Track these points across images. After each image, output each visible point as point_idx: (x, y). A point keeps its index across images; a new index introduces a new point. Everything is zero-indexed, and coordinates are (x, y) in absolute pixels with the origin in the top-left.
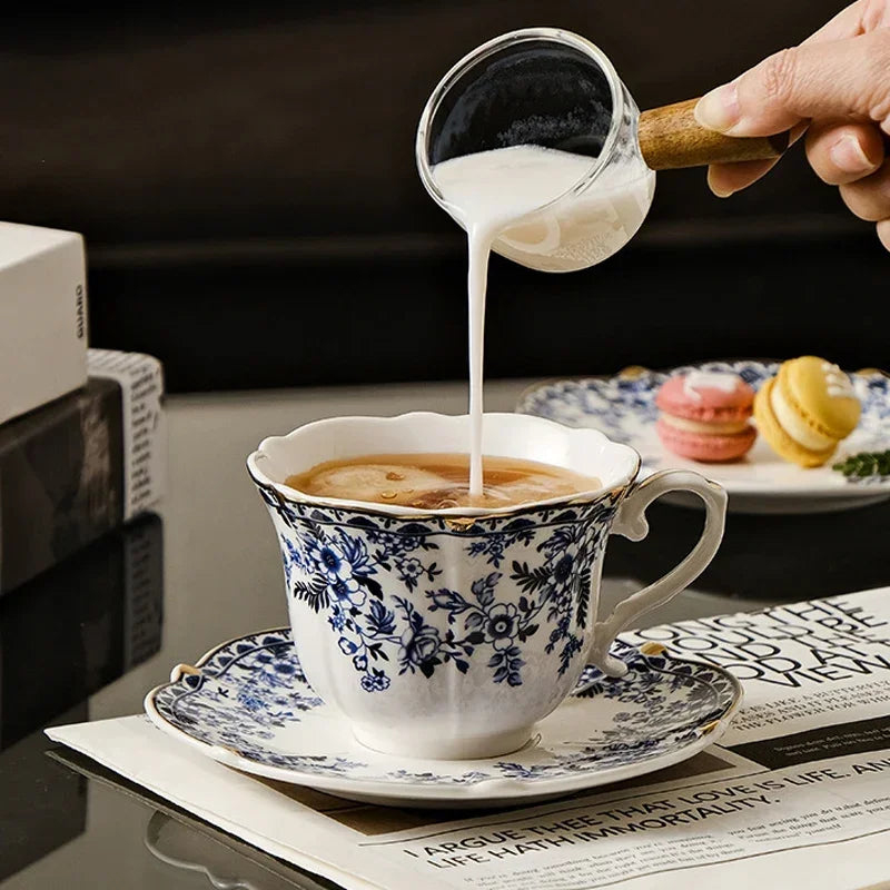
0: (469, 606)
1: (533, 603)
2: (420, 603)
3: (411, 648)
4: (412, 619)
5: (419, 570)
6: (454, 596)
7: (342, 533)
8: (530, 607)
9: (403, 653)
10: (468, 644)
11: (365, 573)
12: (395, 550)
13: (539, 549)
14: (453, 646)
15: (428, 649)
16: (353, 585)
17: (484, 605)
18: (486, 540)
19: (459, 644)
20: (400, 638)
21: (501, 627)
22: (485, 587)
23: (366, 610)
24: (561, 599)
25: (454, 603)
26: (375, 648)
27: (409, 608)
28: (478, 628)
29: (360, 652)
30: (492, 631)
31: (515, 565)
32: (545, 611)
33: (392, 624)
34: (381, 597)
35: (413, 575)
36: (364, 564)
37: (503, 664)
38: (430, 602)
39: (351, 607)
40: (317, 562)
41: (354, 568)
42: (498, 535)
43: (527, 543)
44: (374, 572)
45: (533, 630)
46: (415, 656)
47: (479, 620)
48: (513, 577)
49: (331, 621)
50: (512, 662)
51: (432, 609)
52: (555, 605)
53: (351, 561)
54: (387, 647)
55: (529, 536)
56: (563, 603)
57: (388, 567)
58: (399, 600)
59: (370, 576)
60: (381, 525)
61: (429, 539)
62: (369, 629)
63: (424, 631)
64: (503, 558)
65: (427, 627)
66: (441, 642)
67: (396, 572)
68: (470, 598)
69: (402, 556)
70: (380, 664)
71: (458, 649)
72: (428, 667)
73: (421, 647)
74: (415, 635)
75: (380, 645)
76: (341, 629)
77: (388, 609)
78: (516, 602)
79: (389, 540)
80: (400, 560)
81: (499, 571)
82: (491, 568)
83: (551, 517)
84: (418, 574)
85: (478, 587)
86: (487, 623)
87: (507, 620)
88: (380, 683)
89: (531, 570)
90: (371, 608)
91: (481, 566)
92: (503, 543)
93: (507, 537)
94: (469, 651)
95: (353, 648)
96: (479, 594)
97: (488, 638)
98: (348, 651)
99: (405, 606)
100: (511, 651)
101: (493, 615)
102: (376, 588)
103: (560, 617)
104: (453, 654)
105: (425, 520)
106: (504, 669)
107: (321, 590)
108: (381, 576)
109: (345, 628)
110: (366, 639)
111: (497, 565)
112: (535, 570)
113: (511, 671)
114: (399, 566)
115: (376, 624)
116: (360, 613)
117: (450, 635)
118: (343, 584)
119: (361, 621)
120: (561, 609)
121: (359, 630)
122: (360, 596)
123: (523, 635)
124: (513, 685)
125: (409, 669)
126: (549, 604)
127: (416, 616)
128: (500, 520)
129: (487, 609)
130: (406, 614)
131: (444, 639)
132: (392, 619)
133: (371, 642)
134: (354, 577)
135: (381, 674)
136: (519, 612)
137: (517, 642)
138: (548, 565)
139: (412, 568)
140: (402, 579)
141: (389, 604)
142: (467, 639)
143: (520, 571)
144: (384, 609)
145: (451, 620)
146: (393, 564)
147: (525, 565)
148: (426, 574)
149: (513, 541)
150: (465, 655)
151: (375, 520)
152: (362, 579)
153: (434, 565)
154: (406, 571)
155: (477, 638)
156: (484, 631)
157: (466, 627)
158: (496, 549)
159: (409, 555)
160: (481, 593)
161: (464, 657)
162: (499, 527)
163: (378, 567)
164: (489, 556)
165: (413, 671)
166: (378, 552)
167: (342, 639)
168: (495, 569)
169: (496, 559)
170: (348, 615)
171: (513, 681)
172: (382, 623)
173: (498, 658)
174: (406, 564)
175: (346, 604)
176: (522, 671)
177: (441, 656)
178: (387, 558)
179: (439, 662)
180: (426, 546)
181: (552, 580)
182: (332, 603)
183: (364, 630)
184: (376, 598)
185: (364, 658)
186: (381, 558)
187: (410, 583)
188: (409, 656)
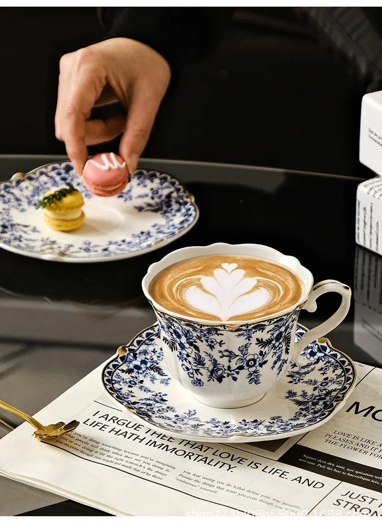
0: (238, 356)
1: (265, 353)
2: (216, 354)
3: (212, 372)
4: (213, 361)
5: (215, 343)
6: (231, 352)
7: (181, 327)
8: (264, 354)
9: (209, 374)
10: (237, 370)
11: (192, 342)
12: (205, 335)
13: (268, 333)
14: (230, 371)
15: (220, 373)
16: (187, 345)
17: (244, 355)
18: (244, 332)
19: (233, 370)
20: (208, 368)
21: (251, 363)
22: (244, 349)
23: (193, 355)
24: (278, 348)
25: (231, 355)
26: (197, 371)
27: (211, 356)
28: (241, 364)
29: (191, 371)
30: (248, 365)
31: (258, 340)
32: (271, 354)
33: (204, 362)
34: (199, 351)
35: (212, 344)
36: (191, 339)
37: (253, 377)
38: (221, 355)
39: (186, 353)
40: (171, 333)
41: (187, 339)
42: (249, 330)
43: (262, 332)
44: (196, 342)
45: (265, 362)
46: (214, 375)
47: (242, 361)
48: (257, 344)
49: (178, 356)
50: (256, 376)
51: (221, 357)
52: (275, 351)
53: (186, 337)
54: (202, 370)
55: (263, 329)
56: (279, 349)
57: (202, 341)
58: (207, 353)
59: (194, 343)
60: (198, 327)
61: (219, 332)
62: (194, 363)
63: (218, 366)
64: (251, 337)
65: (219, 364)
66: (225, 370)
67: (205, 343)
68: (238, 353)
69: (207, 337)
70: (199, 377)
71: (233, 372)
72: (220, 379)
73: (217, 372)
74: (214, 367)
75: (199, 369)
76: (182, 361)
77: (202, 356)
78: (258, 353)
79: (201, 332)
80: (207, 339)
81: (250, 342)
82: (247, 341)
83: (272, 322)
84: (215, 344)
85: (241, 349)
86: (245, 363)
87: (254, 360)
88: (200, 383)
89: (264, 340)
90: (195, 355)
91: (242, 341)
92: (252, 333)
93: (254, 330)
94: (238, 373)
95: (188, 369)
96: (242, 351)
97: (246, 367)
98: (186, 370)
99: (210, 356)
100: (255, 372)
101: (248, 359)
102: (197, 348)
103: (277, 355)
104: (231, 374)
105: (217, 326)
106: (254, 378)
107: (173, 344)
108: (199, 343)
109: (184, 361)
110: (193, 366)
111: (249, 340)
112: (266, 340)
113: (256, 379)
114: (207, 341)
115: (197, 361)
116: (190, 356)
117: (229, 367)
118: (183, 344)
119: (190, 359)
120: (278, 351)
121: (190, 363)
122: (190, 350)
123: (261, 365)
124: (257, 384)
125: (212, 380)
126: (273, 351)
127: (214, 359)
128: (250, 325)
129: (245, 357)
130: (210, 359)
131: (226, 368)
132: (204, 360)
133: (195, 368)
134: (187, 343)
135: (200, 380)
136: (259, 356)
137: (258, 368)
138: (272, 337)
139: (212, 342)
140: (208, 346)
141: (203, 355)
142: (237, 369)
143: (260, 342)
144: (200, 356)
145: (230, 361)
146: (204, 340)
147: (262, 339)
148: (218, 344)
149: (256, 331)
150: (236, 374)
151: (196, 325)
152: (191, 344)
153: (222, 341)
154: (210, 343)
155: (241, 368)
156: (244, 365)
157: (236, 364)
158: (249, 334)
159: (211, 337)
160: (243, 351)
161: (236, 375)
162: (250, 328)
163: (197, 341)
164: (246, 337)
165: (213, 381)
166: (197, 335)
167: (183, 365)
168: (248, 342)
169: (249, 338)
170: (185, 356)
171: (257, 382)
172: (200, 362)
173: (251, 375)
174: (209, 340)
175: (184, 352)
176: (260, 378)
177: (225, 375)
178: (201, 338)
179: (225, 377)
180: (218, 335)
181: (274, 342)
182: (178, 350)
183: (192, 363)
184: (197, 352)
185: (192, 373)
186: (199, 338)
187: (212, 347)
188: (212, 374)
